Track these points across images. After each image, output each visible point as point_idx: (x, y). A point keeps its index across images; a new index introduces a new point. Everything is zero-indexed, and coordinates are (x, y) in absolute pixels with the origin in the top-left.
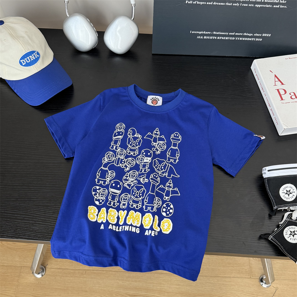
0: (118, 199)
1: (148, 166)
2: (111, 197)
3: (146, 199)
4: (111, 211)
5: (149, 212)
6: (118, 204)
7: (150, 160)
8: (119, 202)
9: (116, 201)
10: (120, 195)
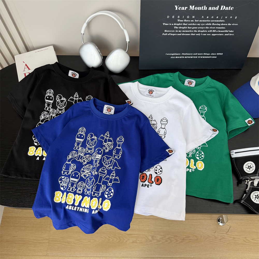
0: (75, 186)
1: (99, 162)
2: (70, 185)
3: (95, 187)
4: (69, 195)
5: (96, 197)
6: (76, 189)
7: (100, 157)
8: (76, 188)
9: (74, 187)
10: (77, 183)
